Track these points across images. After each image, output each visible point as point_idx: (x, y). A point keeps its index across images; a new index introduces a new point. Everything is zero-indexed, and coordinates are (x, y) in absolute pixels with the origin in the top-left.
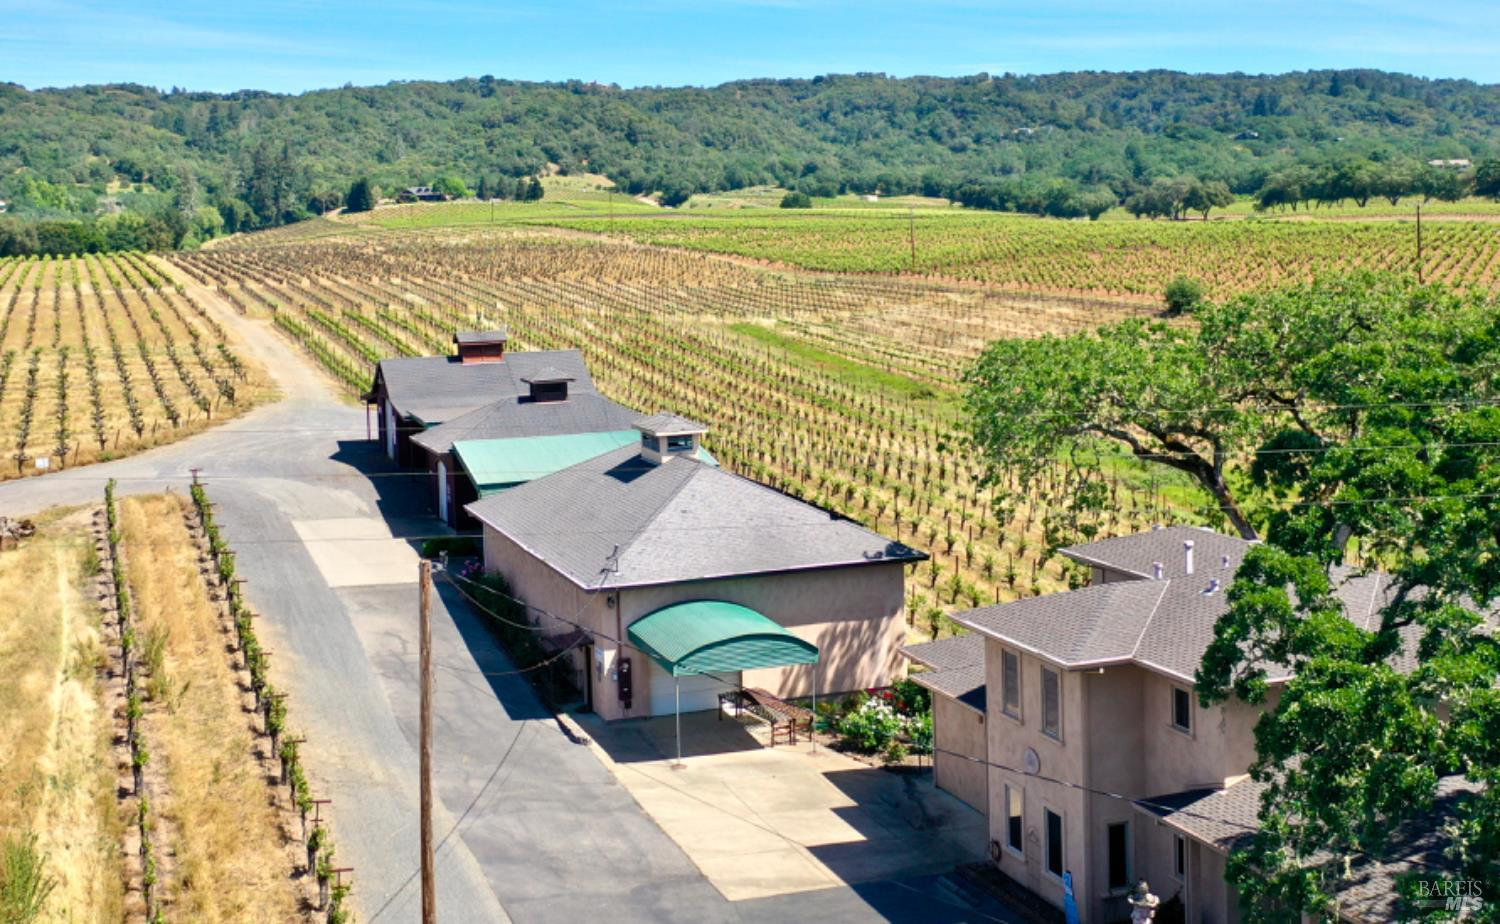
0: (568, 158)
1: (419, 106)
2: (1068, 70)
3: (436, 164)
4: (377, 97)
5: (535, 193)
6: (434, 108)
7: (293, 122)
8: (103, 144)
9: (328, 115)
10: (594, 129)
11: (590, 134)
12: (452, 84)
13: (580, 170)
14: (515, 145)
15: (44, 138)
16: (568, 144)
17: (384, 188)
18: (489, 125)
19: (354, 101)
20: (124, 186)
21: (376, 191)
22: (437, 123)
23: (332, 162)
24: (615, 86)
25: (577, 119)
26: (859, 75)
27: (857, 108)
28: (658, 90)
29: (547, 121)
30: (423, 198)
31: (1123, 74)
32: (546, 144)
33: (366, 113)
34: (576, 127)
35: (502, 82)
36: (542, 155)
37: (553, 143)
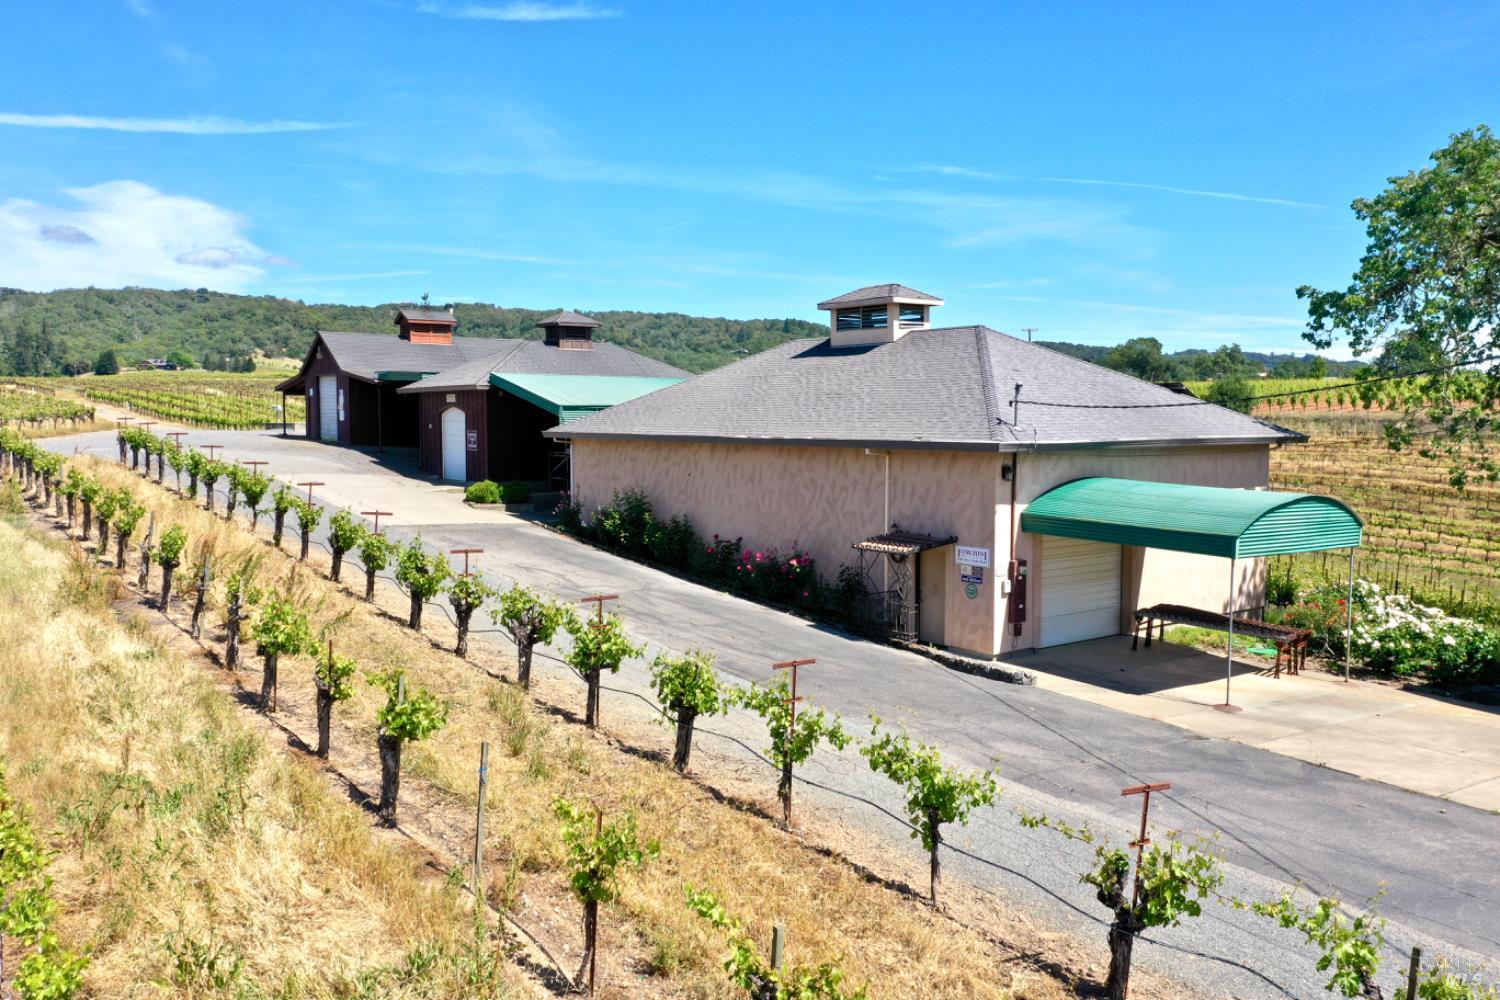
0: (270, 346)
1: (150, 306)
2: (616, 309)
3: (168, 346)
4: (116, 297)
5: (249, 367)
6: (162, 307)
7: (47, 310)
9: (76, 307)
10: (291, 327)
11: (289, 330)
12: (175, 293)
13: (281, 355)
14: (230, 335)
16: (271, 336)
17: (126, 359)
18: (208, 319)
19: (96, 299)
21: (120, 360)
22: (165, 318)
23: (81, 341)
24: (301, 302)
25: (278, 318)
26: (477, 304)
27: (478, 326)
28: (332, 306)
29: (254, 319)
30: (160, 367)
31: (650, 315)
32: (255, 336)
33: (105, 307)
34: (277, 324)
35: (215, 294)
36: (252, 342)
37: (260, 335)
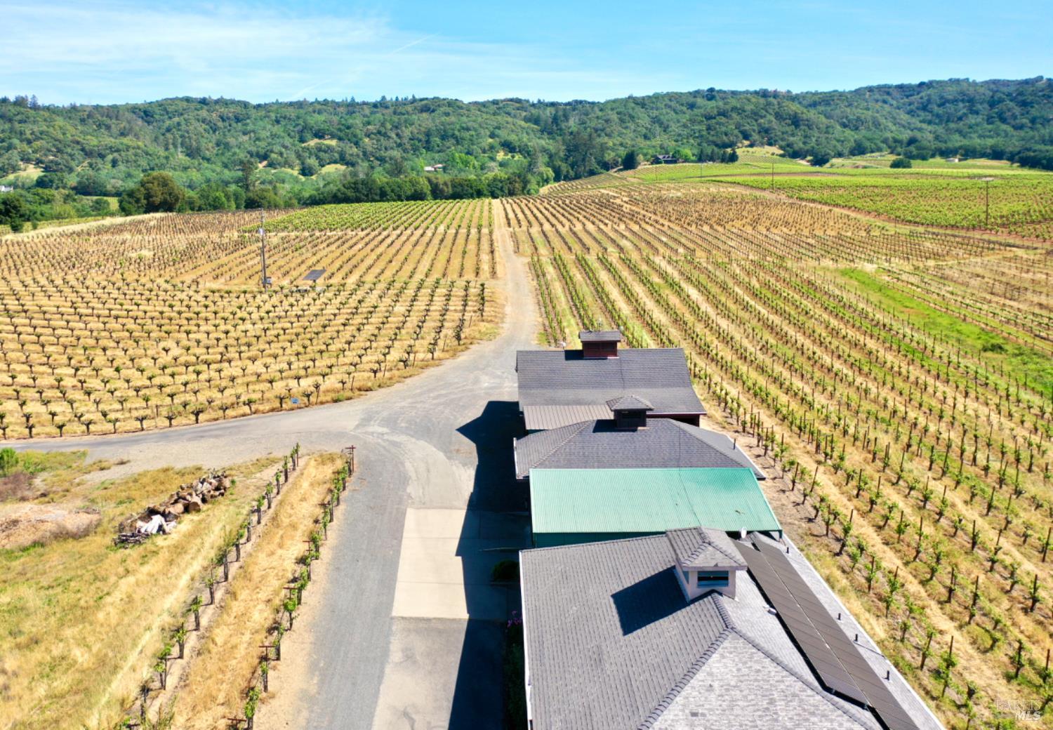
0: (756, 136)
1: (670, 107)
3: (676, 141)
4: (646, 102)
5: (733, 158)
6: (679, 108)
7: (598, 118)
8: (497, 132)
9: (618, 113)
10: (773, 119)
11: (770, 122)
12: (690, 93)
13: (762, 144)
14: (724, 129)
15: (468, 129)
16: (756, 128)
17: (645, 155)
18: (709, 118)
19: (633, 105)
20: (506, 155)
21: (641, 157)
22: (679, 117)
23: (617, 140)
24: (789, 92)
25: (763, 112)
26: (950, 80)
27: (948, 101)
28: (816, 94)
29: (744, 114)
30: (667, 162)
32: (742, 128)
33: (639, 111)
34: (762, 117)
35: (720, 91)
36: (740, 135)
37: (747, 128)
